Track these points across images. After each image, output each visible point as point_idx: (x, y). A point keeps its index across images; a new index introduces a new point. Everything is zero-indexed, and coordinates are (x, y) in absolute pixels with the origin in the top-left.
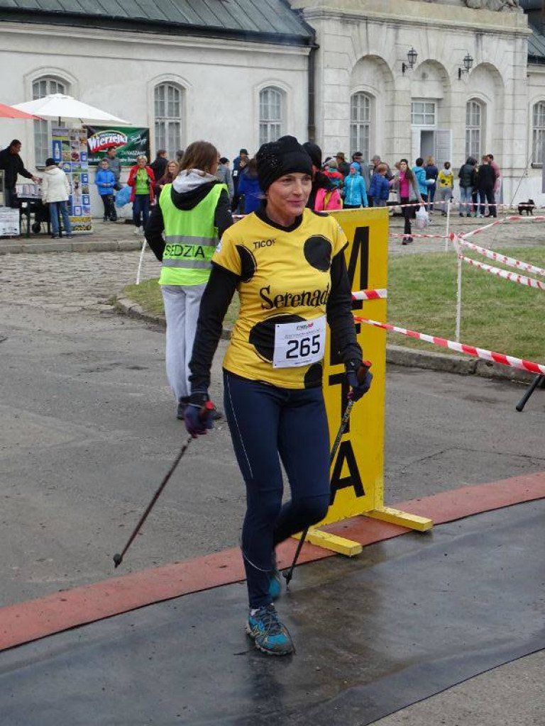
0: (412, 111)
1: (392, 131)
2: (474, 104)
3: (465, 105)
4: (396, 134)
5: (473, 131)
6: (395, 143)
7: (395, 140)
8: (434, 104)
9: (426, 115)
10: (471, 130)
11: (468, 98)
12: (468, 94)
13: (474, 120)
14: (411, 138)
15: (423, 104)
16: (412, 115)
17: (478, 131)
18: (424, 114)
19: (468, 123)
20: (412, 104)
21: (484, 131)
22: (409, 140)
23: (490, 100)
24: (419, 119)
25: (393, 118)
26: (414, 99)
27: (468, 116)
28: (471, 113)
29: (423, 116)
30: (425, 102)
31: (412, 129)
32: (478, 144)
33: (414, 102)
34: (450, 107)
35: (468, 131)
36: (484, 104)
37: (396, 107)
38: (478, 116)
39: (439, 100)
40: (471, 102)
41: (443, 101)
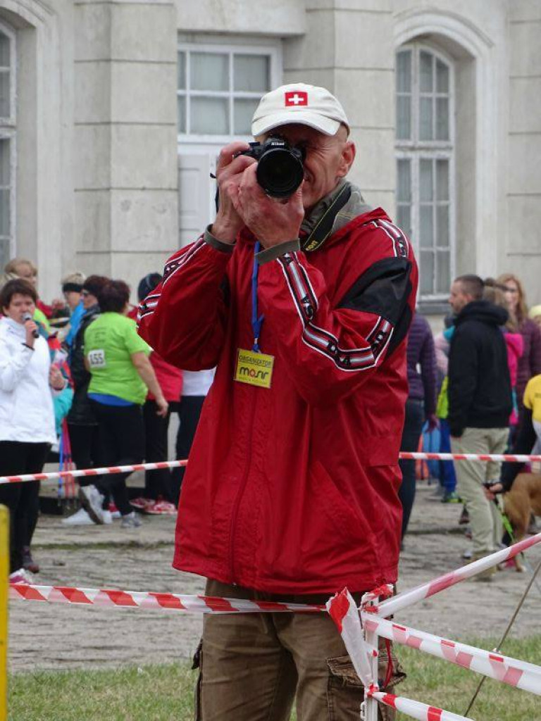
0: (182, 85)
1: (105, 159)
2: (426, 57)
3: (391, 62)
4: (119, 173)
5: (425, 163)
6: (115, 209)
7: (117, 198)
8: (267, 59)
9: (237, 100)
10: (415, 157)
11: (401, 33)
12: (401, 17)
13: (426, 123)
14: (178, 190)
15: (225, 56)
16: (181, 99)
17: (443, 163)
18: (231, 94)
19: (403, 129)
20: (182, 54)
21: (467, 160)
22: (172, 196)
23: (490, 44)
24: (211, 115)
25: (108, 113)
26: (189, 35)
27: (403, 105)
28: (416, 93)
29: (224, 101)
30: (231, 50)
31: (182, 150)
32: (443, 214)
33: (188, 48)
34: (332, 68)
35: (403, 164)
36: (464, 59)
37: (115, 67)
38: (443, 103)
39: (287, 41)
40: (416, 50)
41: (304, 46)
